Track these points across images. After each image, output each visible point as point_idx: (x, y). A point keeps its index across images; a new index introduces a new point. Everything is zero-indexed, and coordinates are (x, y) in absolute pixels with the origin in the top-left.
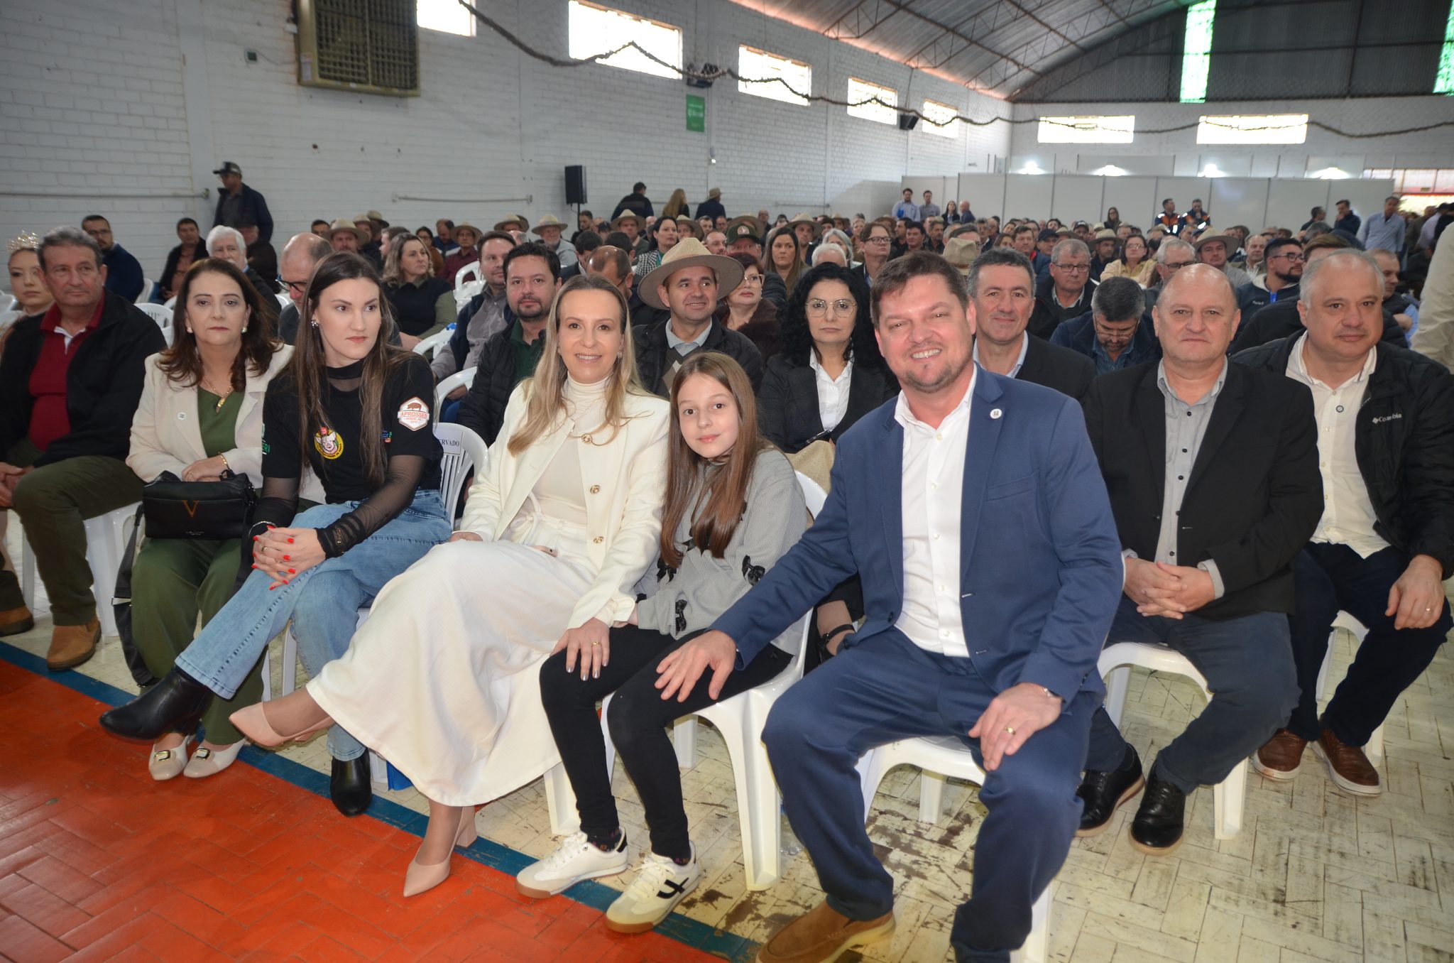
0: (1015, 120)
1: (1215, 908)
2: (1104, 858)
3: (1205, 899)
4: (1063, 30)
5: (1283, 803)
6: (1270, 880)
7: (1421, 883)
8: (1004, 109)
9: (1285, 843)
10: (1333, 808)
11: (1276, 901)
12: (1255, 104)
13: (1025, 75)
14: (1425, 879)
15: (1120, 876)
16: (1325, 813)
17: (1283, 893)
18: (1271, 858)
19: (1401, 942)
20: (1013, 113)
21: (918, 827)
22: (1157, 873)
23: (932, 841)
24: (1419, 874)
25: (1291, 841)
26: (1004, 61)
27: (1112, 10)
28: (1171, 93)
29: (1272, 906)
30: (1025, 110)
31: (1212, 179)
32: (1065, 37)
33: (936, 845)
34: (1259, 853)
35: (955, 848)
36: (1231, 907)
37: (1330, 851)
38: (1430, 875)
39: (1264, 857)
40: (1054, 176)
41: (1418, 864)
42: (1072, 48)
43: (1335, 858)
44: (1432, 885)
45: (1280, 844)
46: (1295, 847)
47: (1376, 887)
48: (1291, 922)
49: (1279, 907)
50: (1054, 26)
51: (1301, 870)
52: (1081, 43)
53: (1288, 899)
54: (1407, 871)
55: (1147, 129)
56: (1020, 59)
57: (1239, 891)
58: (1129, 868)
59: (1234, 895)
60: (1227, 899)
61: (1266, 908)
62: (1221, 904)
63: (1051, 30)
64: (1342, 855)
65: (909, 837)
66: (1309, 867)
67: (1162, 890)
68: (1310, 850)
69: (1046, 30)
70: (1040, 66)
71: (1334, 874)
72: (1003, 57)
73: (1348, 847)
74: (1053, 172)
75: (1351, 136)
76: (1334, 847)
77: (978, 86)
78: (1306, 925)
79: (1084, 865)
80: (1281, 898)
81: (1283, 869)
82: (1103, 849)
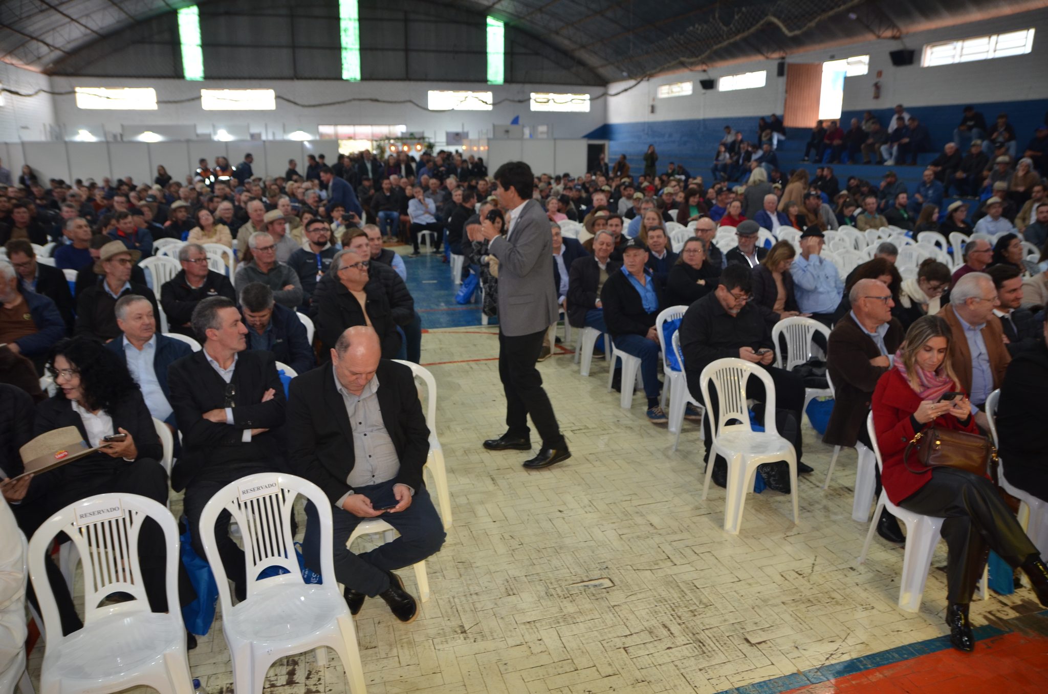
0: (56, 90)
1: (439, 650)
2: (376, 649)
3: (433, 647)
4: (83, 21)
5: (440, 577)
6: (455, 623)
7: (511, 593)
8: (43, 81)
9: (452, 600)
10: (462, 571)
11: (462, 633)
12: (238, 82)
13: (56, 54)
14: (512, 589)
15: (390, 656)
16: (461, 575)
17: (462, 627)
18: (449, 610)
19: (515, 626)
20: (52, 85)
21: (270, 681)
22: (405, 645)
23: (283, 685)
24: (509, 588)
25: (454, 598)
26: (34, 42)
27: (121, 9)
28: (178, 73)
29: (461, 636)
30: (62, 82)
31: (226, 143)
32: (86, 27)
33: (286, 687)
34: (443, 611)
35: (298, 683)
36: (445, 645)
37: (471, 594)
38: (513, 587)
39: (446, 612)
40: (107, 143)
41: (506, 584)
42: (95, 35)
43: (475, 597)
44: (515, 591)
45: (449, 601)
46: (456, 600)
47: (496, 604)
48: (472, 640)
49: (464, 635)
50: (74, 17)
51: (465, 611)
52: (101, 32)
53: (466, 628)
54: (503, 590)
55: (166, 99)
56: (49, 40)
57: (445, 636)
58: (391, 649)
59: (443, 639)
60: (442, 643)
61: (460, 638)
62: (440, 647)
63: (72, 20)
64: (476, 594)
65: (269, 690)
66: (467, 609)
67: (412, 653)
68: (463, 598)
69: (67, 20)
70: (69, 47)
71: (478, 605)
72: (33, 38)
73: (477, 589)
74: (103, 139)
75: (304, 106)
76: (472, 592)
77: (15, 61)
78: (479, 637)
79: (369, 659)
80: (463, 630)
81: (457, 615)
82: (373, 645)
